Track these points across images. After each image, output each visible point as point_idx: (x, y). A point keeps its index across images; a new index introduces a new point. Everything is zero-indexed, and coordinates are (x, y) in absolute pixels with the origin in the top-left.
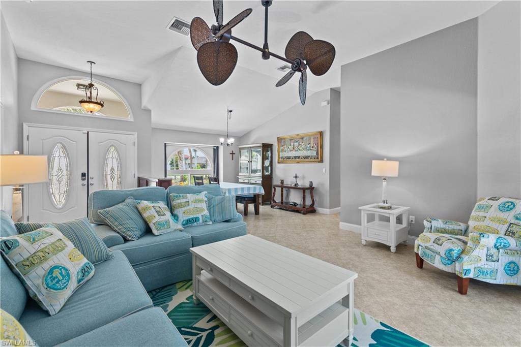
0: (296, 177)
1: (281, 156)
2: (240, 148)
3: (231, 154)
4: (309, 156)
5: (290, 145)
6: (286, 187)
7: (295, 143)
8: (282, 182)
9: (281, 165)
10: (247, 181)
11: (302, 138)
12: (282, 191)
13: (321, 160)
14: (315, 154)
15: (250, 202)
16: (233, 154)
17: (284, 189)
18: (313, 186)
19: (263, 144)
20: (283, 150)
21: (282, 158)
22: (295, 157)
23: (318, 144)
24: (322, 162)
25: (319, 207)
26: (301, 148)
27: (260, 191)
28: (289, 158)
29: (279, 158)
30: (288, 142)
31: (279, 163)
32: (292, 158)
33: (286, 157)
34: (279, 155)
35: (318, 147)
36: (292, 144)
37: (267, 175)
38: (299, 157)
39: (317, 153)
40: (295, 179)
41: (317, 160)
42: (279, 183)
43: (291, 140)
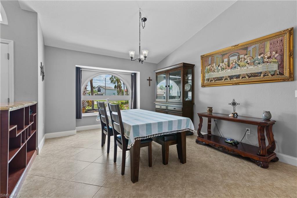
0: (234, 104)
1: (206, 78)
2: (157, 73)
3: (148, 80)
4: (261, 73)
5: (223, 62)
6: (214, 117)
7: (231, 59)
8: (210, 110)
9: (207, 89)
10: (164, 107)
11: (246, 48)
12: (209, 121)
13: (290, 77)
14: (275, 67)
15: (170, 142)
16: (150, 80)
17: (212, 120)
18: (272, 119)
19: (184, 63)
20: (210, 70)
21: (208, 80)
22: (231, 77)
23: (282, 51)
24: (293, 80)
25: (284, 153)
26: (241, 64)
27: (187, 126)
28: (220, 79)
29: (203, 80)
30: (218, 58)
31: (203, 86)
32: (226, 79)
33: (214, 78)
34: (204, 77)
35: (282, 56)
36: (226, 60)
37: (187, 101)
38: (238, 77)
39: (281, 66)
40: (231, 106)
41: (281, 77)
42: (206, 111)
43: (223, 55)
